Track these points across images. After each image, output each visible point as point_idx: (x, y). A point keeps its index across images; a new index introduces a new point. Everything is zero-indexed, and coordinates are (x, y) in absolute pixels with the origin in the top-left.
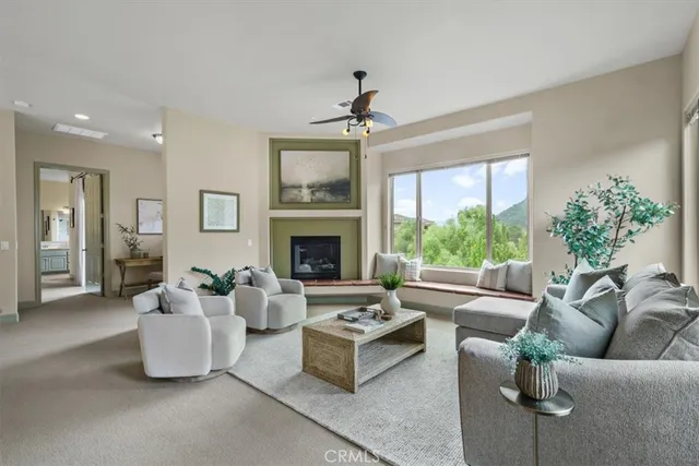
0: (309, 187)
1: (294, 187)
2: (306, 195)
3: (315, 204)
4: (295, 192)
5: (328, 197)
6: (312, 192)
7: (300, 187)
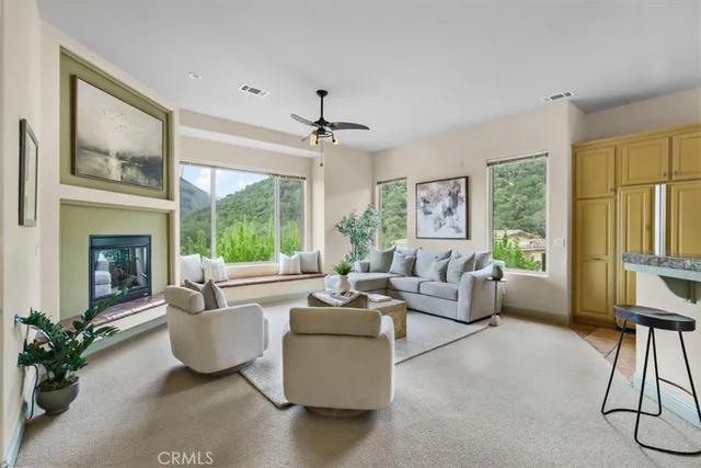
0: (120, 157)
1: (97, 151)
2: (114, 169)
3: (127, 184)
4: (100, 159)
5: (141, 179)
6: (123, 166)
7: (106, 153)
